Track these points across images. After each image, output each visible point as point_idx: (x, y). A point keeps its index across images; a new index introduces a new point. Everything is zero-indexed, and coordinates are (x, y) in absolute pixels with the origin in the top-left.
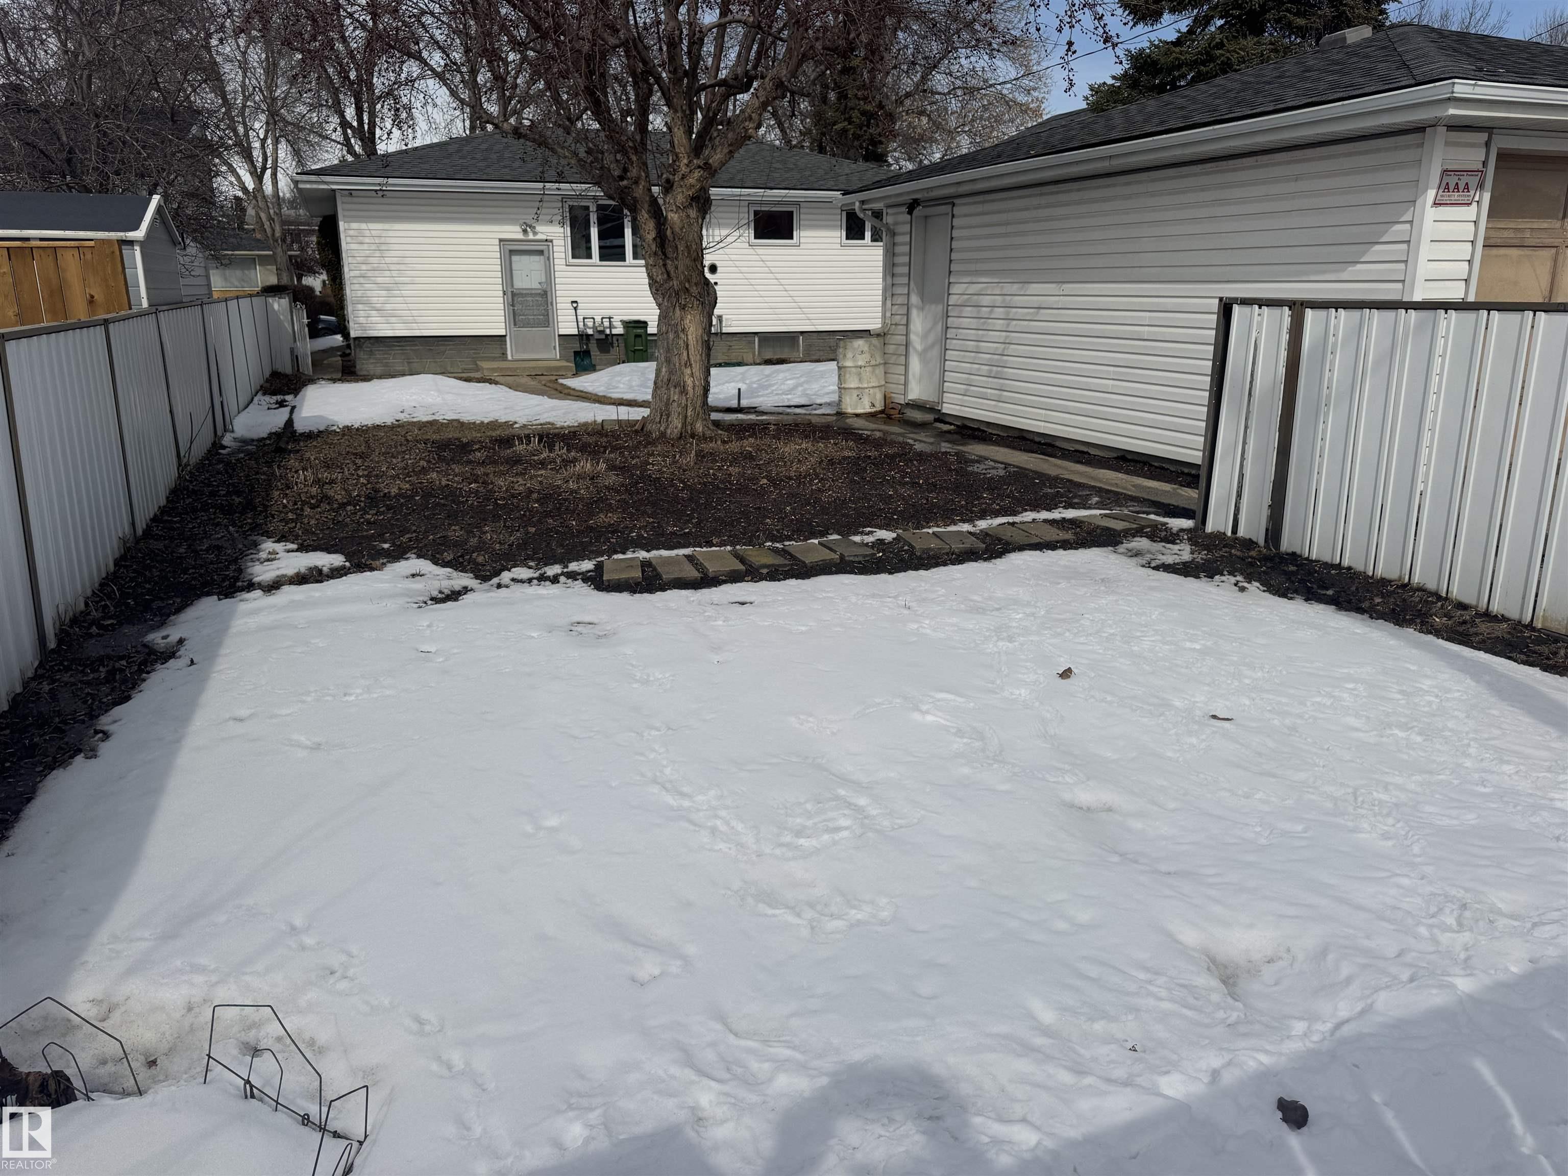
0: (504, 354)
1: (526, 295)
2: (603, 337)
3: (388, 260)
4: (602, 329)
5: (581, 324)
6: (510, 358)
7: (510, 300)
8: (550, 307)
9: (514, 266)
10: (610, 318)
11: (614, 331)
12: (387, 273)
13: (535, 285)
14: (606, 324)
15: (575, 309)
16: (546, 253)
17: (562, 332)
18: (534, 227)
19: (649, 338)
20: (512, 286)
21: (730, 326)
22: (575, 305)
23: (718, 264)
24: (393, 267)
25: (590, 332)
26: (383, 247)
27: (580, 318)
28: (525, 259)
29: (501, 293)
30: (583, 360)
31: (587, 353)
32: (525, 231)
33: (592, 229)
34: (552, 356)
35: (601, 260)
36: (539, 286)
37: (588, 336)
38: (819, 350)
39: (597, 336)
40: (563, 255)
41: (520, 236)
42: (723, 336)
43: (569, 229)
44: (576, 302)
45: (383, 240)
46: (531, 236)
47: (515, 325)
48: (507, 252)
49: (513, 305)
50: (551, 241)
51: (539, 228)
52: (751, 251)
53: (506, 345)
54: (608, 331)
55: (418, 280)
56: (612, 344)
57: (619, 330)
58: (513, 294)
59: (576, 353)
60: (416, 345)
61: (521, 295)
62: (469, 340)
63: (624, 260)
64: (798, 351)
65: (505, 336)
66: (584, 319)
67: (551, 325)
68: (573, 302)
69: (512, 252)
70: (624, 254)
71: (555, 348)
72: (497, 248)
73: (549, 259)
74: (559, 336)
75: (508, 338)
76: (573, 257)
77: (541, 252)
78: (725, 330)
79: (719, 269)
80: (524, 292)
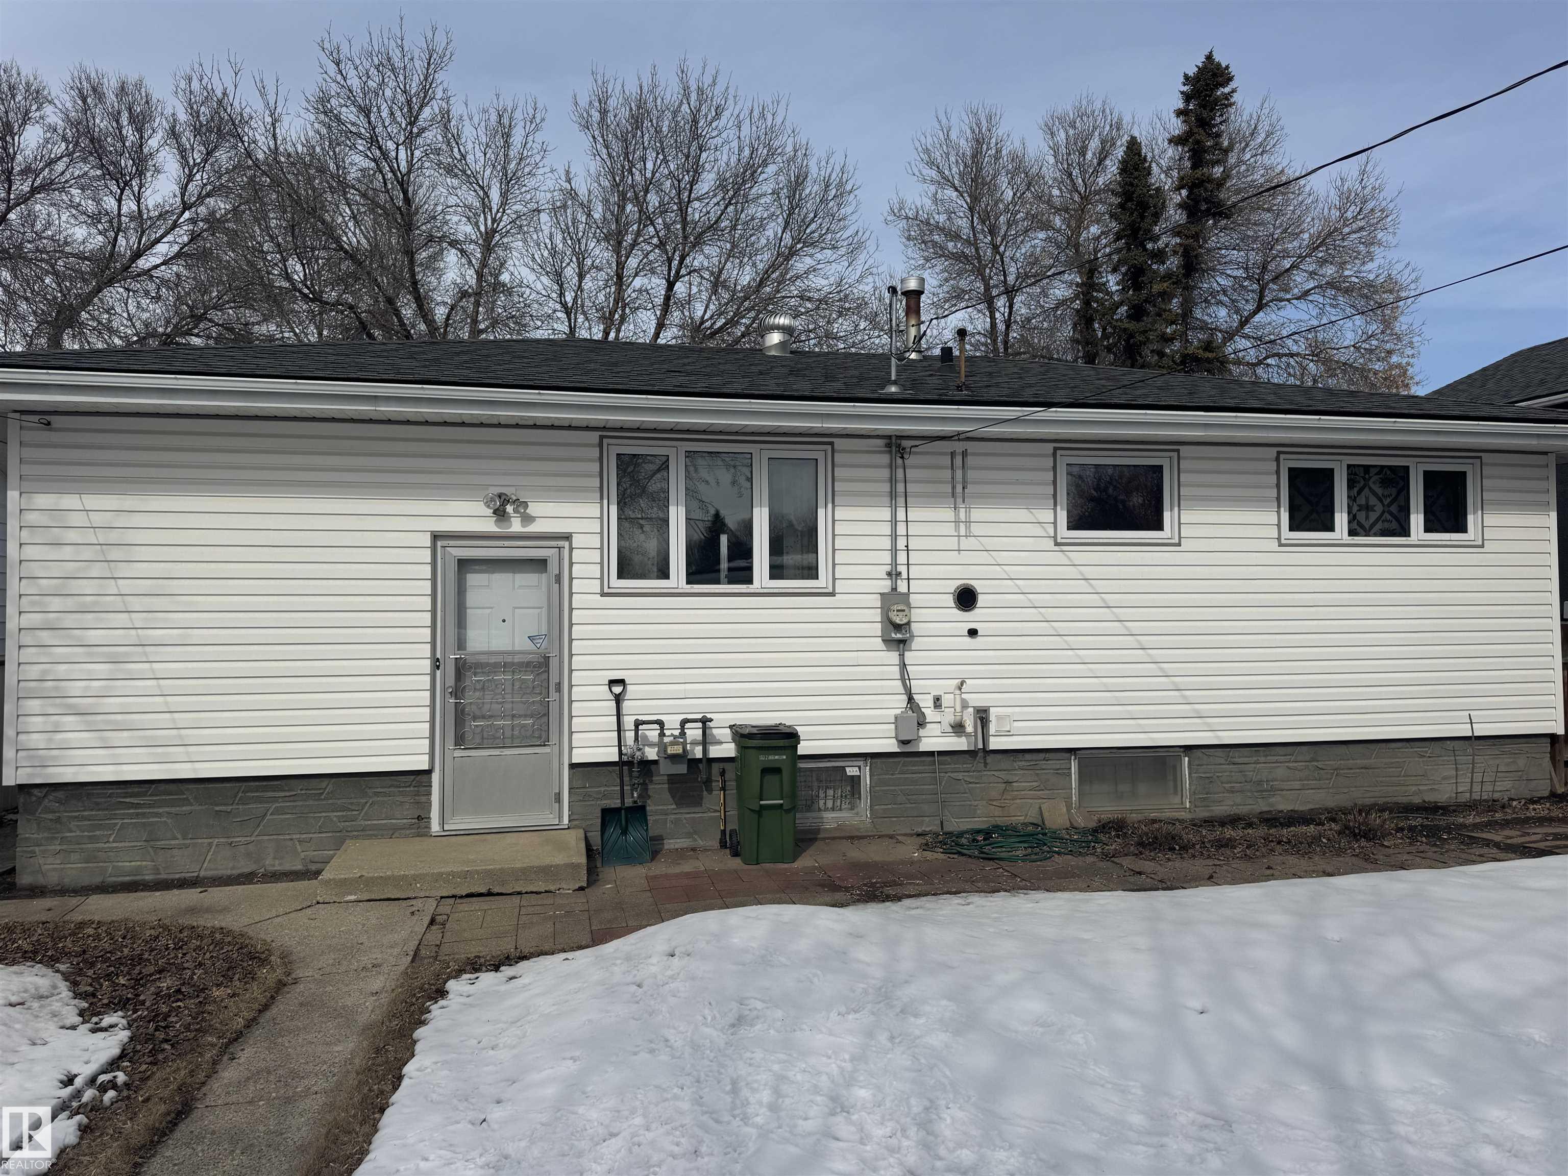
0: (423, 819)
1: (495, 667)
2: (682, 769)
3: (125, 586)
4: (678, 750)
5: (630, 736)
6: (435, 827)
7: (451, 681)
8: (554, 696)
9: (472, 598)
10: (705, 721)
11: (715, 752)
12: (122, 619)
13: (522, 644)
14: (694, 732)
15: (618, 699)
16: (553, 568)
17: (579, 757)
18: (525, 505)
19: (802, 765)
20: (461, 644)
21: (1008, 734)
22: (617, 689)
23: (978, 586)
24: (136, 603)
25: (651, 754)
26: (115, 554)
27: (628, 722)
28: (501, 580)
29: (426, 665)
30: (625, 832)
31: (638, 812)
32: (500, 514)
33: (672, 510)
34: (549, 819)
35: (689, 582)
36: (529, 646)
37: (647, 766)
38: (1231, 791)
39: (666, 769)
40: (595, 571)
41: (489, 526)
42: (989, 759)
43: (614, 509)
44: (621, 682)
45: (114, 536)
46: (516, 526)
47: (460, 741)
48: (453, 567)
49: (458, 692)
50: (568, 537)
51: (534, 509)
52: (1058, 557)
53: (429, 794)
54: (698, 753)
55: (197, 635)
56: (708, 782)
57: (726, 749)
58: (461, 668)
59: (608, 815)
60: (186, 802)
61: (478, 667)
62: (330, 786)
63: (750, 581)
64: (1177, 788)
65: (429, 772)
66: (638, 724)
67: (554, 739)
68: (612, 682)
69: (464, 565)
70: (750, 569)
71: (558, 798)
72: (427, 555)
73: (558, 579)
74: (573, 766)
75: (436, 777)
76: (620, 576)
77: (540, 564)
78: (995, 743)
79: (981, 600)
80: (493, 660)
